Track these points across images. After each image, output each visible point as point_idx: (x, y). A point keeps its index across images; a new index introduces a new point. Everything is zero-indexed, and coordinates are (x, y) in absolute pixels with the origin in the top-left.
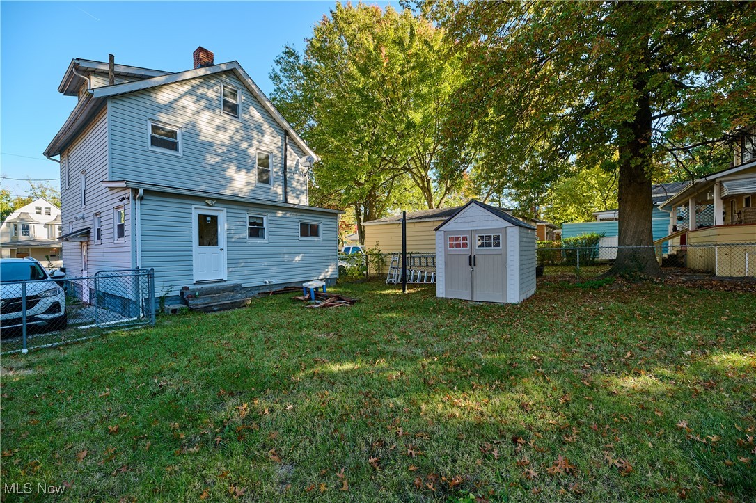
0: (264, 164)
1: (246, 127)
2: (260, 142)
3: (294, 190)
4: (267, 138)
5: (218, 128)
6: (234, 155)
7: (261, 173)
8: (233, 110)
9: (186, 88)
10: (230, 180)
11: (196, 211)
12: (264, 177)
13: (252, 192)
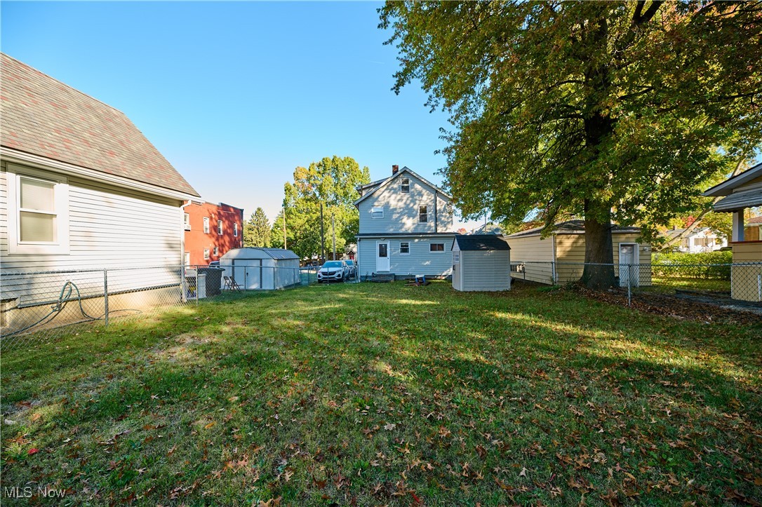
0: (423, 211)
1: (412, 196)
2: (420, 201)
3: (442, 222)
4: (425, 198)
5: (399, 200)
6: (407, 211)
7: (421, 217)
8: (406, 189)
9: (385, 187)
10: (404, 224)
11: (378, 243)
12: (424, 219)
13: (415, 228)
